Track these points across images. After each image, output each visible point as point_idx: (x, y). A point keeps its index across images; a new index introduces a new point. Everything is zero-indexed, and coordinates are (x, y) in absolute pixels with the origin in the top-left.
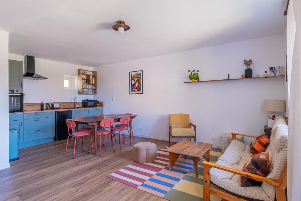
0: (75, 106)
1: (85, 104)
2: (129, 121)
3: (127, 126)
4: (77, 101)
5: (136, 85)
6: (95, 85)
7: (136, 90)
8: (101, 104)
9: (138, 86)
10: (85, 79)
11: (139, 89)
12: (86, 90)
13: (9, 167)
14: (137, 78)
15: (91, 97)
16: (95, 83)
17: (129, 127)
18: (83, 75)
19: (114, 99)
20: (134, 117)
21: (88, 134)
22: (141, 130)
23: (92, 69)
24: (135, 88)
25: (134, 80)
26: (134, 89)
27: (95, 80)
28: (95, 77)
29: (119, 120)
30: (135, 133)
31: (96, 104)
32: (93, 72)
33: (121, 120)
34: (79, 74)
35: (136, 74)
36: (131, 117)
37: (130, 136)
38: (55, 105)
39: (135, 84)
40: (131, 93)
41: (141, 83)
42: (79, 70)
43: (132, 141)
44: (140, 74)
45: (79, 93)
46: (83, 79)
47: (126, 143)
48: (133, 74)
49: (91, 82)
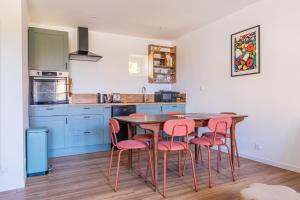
0: (143, 99)
1: (159, 98)
2: (229, 126)
3: (224, 136)
4: (147, 92)
5: (245, 58)
6: (173, 68)
7: (245, 67)
8: (183, 98)
9: (249, 58)
10: (158, 60)
11: (250, 64)
12: (159, 77)
13: (23, 186)
14: (247, 42)
15: (169, 87)
16: (174, 65)
17: (229, 140)
18: (156, 52)
19: (203, 88)
20: (240, 119)
21: (143, 146)
22: (256, 147)
23: (170, 44)
24: (243, 63)
25: (241, 49)
26: (240, 67)
27: (174, 60)
28: (173, 55)
29: (206, 123)
30: (243, 152)
31: (175, 97)
32: (171, 48)
33: (209, 123)
34: (149, 53)
35: (244, 37)
36: (233, 118)
37: (233, 157)
38: (115, 97)
39: (242, 56)
40: (234, 73)
41: (257, 51)
42: (150, 46)
43: (236, 168)
44: (254, 33)
45: (151, 81)
46: (155, 59)
47: (223, 171)
48: (238, 37)
49: (168, 65)
